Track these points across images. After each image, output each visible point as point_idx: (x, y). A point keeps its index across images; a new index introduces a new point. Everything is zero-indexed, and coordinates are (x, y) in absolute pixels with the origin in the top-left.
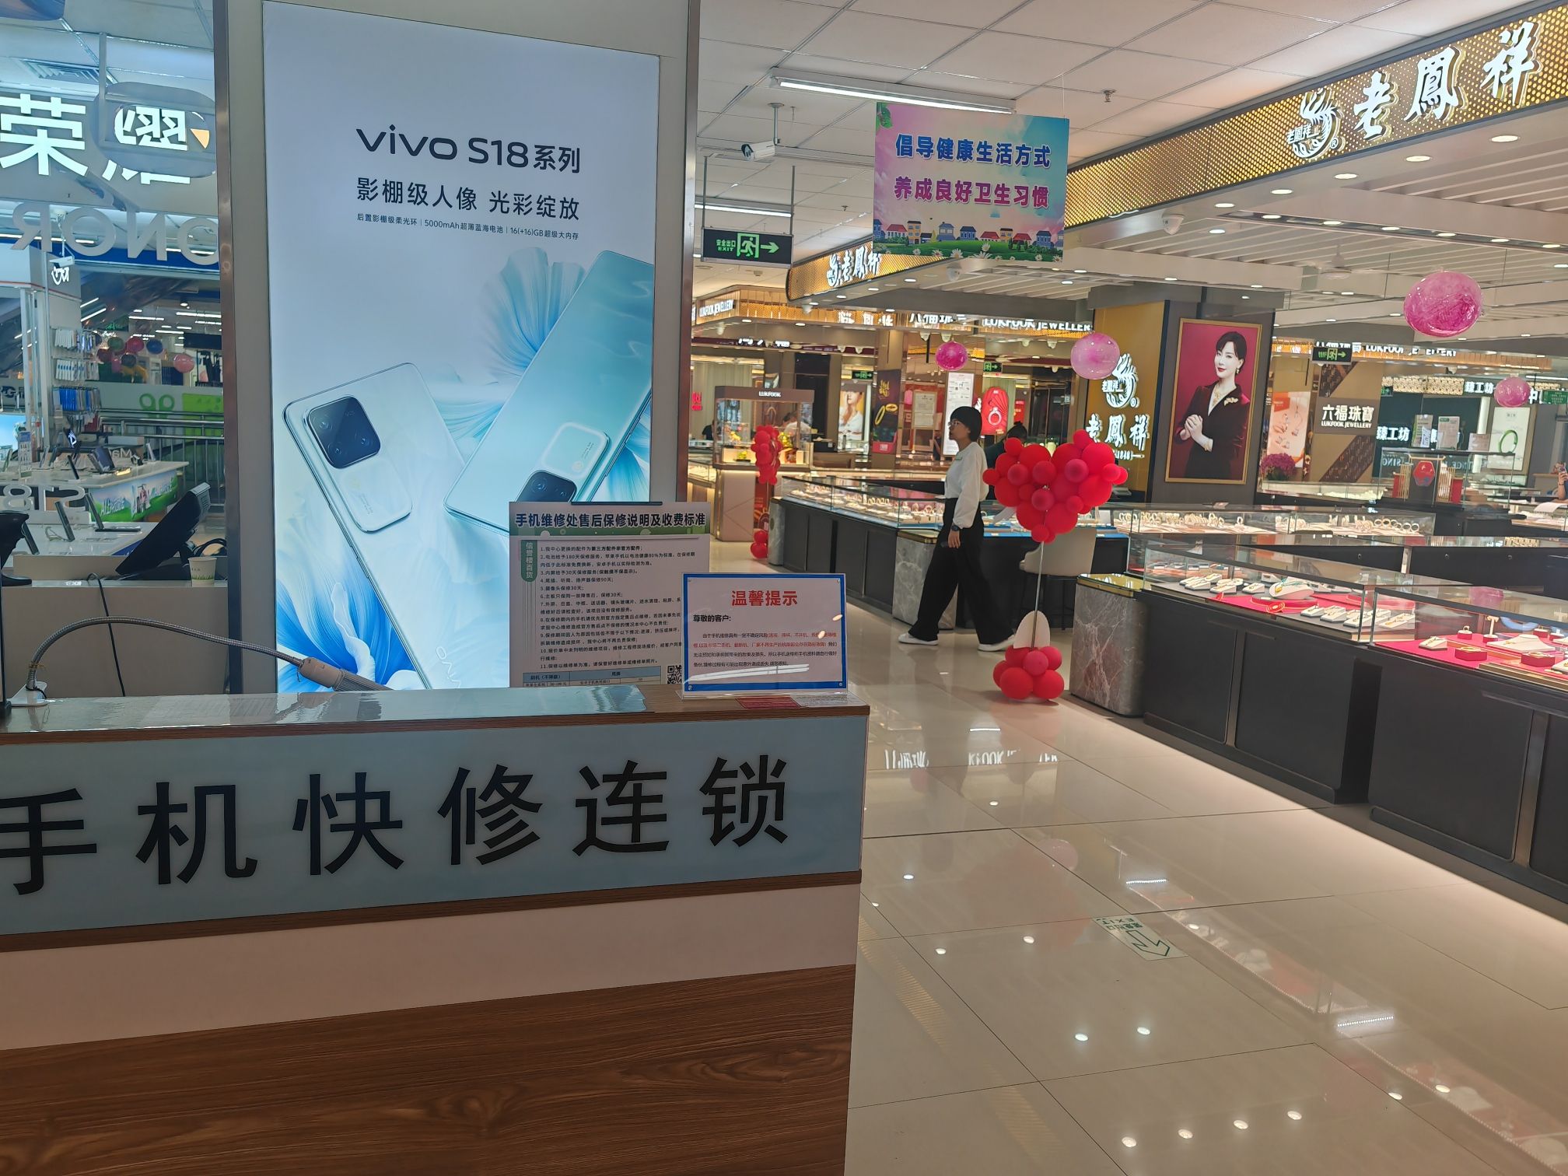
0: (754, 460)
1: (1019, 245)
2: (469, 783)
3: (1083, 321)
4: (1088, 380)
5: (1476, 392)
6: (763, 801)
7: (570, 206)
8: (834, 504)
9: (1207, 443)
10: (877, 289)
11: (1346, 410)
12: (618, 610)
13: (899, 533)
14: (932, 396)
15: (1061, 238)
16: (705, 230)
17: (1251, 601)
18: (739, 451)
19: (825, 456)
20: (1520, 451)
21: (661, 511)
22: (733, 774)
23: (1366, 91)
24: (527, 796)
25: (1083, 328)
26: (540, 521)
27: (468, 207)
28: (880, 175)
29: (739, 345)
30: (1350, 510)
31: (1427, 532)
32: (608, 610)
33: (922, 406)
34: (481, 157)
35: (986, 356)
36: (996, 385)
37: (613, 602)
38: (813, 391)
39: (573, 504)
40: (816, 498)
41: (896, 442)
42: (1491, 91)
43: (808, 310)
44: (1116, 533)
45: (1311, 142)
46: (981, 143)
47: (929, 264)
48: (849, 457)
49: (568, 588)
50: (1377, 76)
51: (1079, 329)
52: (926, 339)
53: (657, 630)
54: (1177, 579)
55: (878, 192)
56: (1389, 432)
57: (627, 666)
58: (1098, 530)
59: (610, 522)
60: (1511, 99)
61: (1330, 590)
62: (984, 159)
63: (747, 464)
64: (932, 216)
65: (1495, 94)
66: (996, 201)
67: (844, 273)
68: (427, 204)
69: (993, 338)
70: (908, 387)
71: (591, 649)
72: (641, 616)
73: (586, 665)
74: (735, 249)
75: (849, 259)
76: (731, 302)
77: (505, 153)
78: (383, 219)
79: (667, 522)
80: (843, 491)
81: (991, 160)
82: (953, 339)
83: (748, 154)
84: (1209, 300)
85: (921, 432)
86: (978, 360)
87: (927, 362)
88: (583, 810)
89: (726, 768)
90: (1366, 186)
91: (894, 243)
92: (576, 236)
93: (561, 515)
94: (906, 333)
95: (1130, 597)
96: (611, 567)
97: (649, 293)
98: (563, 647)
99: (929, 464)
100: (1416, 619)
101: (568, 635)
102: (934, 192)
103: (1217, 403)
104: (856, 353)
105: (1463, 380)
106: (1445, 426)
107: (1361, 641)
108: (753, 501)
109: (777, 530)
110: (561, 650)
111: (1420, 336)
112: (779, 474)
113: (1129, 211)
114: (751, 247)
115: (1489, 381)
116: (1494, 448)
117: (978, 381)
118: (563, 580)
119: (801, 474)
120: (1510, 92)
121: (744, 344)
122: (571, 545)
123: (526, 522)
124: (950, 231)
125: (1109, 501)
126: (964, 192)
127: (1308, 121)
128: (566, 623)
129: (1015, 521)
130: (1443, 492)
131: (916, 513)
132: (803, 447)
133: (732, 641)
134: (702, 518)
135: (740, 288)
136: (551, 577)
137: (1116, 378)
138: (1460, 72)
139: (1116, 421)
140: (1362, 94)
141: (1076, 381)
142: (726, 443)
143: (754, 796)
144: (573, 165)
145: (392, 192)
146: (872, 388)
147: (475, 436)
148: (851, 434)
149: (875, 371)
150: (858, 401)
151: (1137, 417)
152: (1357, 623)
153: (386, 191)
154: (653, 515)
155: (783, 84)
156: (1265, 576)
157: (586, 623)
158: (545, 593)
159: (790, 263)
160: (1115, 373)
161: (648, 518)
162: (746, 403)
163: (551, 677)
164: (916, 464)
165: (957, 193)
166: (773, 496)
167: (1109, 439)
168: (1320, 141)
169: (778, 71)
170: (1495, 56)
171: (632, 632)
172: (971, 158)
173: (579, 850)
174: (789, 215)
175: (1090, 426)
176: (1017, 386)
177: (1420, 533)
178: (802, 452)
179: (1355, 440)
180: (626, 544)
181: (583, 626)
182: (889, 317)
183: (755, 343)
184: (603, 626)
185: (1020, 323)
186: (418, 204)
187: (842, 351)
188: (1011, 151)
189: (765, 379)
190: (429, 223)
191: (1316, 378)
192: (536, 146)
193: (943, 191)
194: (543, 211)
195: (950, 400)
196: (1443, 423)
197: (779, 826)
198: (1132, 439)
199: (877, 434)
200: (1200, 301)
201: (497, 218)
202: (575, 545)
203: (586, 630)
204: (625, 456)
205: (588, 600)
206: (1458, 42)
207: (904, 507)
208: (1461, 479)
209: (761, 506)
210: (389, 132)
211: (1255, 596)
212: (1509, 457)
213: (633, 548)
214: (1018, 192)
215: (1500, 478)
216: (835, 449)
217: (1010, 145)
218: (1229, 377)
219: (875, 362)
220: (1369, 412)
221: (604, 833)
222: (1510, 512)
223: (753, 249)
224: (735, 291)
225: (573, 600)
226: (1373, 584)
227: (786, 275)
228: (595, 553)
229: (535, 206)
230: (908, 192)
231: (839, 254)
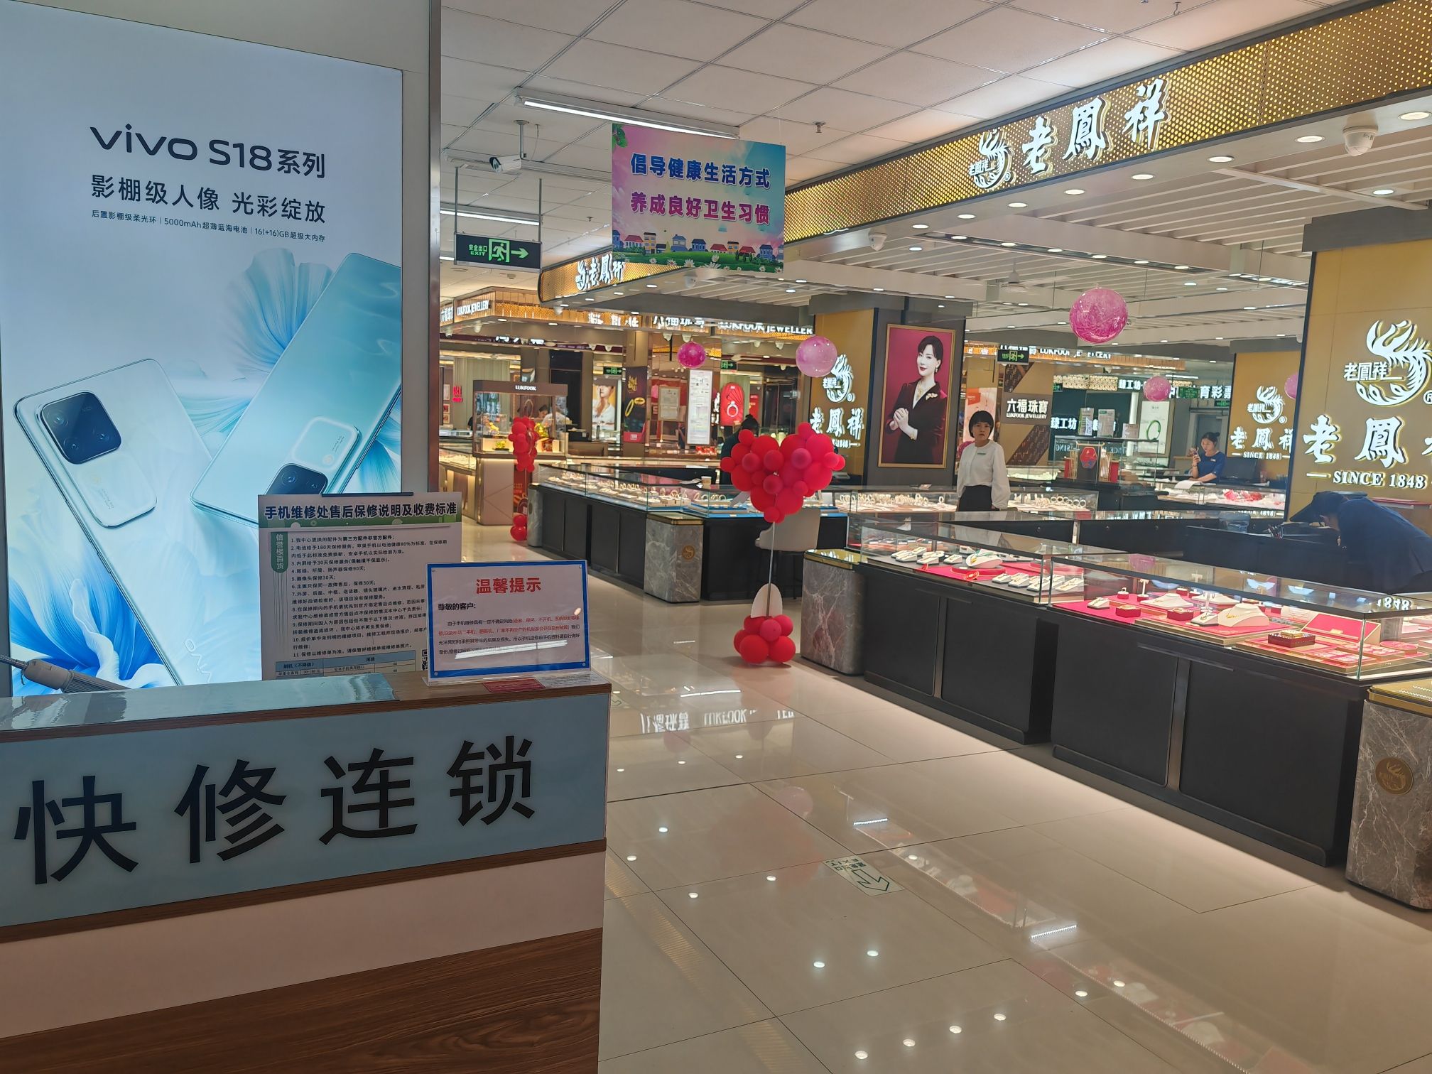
0: (512, 450)
1: (745, 257)
2: (208, 780)
3: (805, 325)
4: (811, 378)
5: (1128, 388)
6: (510, 780)
7: (316, 210)
8: (588, 489)
9: (912, 433)
10: (622, 294)
11: (1026, 403)
12: (371, 597)
13: (648, 516)
14: (676, 391)
15: (781, 251)
16: (457, 235)
17: (951, 570)
18: (497, 440)
19: (579, 445)
20: (1163, 438)
21: (412, 501)
22: (480, 756)
23: (1031, 133)
24: (270, 788)
25: (806, 331)
26: (290, 513)
27: (210, 207)
28: (618, 190)
29: (497, 342)
30: (1032, 489)
31: (1092, 507)
32: (361, 598)
33: (667, 400)
34: (223, 158)
35: (723, 356)
36: (733, 381)
37: (366, 590)
38: (566, 385)
39: (324, 496)
40: (572, 484)
41: (645, 431)
42: (1131, 137)
43: (559, 311)
44: (838, 512)
45: (988, 175)
46: (708, 164)
47: (668, 272)
48: (602, 446)
49: (320, 578)
50: (1040, 121)
51: (802, 332)
52: (669, 339)
53: (411, 616)
54: (889, 553)
55: (616, 205)
56: (1061, 422)
57: (381, 651)
58: (822, 510)
59: (362, 513)
60: (1147, 143)
61: (1016, 559)
62: (712, 179)
63: (506, 453)
64: (666, 228)
65: (1134, 139)
66: (723, 217)
67: (592, 278)
68: (166, 203)
69: (728, 339)
70: (654, 382)
71: (344, 636)
72: (395, 603)
73: (340, 651)
74: (487, 253)
75: (595, 265)
76: (487, 303)
77: (248, 156)
78: (120, 216)
79: (418, 512)
80: (597, 478)
81: (717, 180)
82: (692, 340)
83: (496, 167)
84: (911, 308)
85: (667, 423)
86: (716, 359)
87: (671, 360)
88: (329, 800)
89: (473, 750)
90: (1034, 214)
91: (631, 252)
92: (322, 238)
93: (311, 507)
94: (651, 334)
95: (850, 570)
96: (362, 557)
97: (397, 294)
98: (316, 635)
99: (675, 452)
100: (1085, 582)
101: (321, 623)
102: (667, 206)
103: (920, 398)
104: (606, 351)
105: (1116, 378)
106: (1103, 418)
107: (1041, 603)
108: (512, 487)
109: (535, 514)
110: (314, 639)
111: (1082, 342)
112: (537, 461)
113: (841, 229)
114: (502, 252)
115: (1137, 379)
116: (1142, 436)
117: (716, 377)
118: (314, 570)
119: (557, 462)
120: (1146, 138)
121: (501, 341)
122: (322, 536)
123: (276, 514)
124: (682, 243)
125: (831, 484)
126: (694, 207)
127: (986, 157)
128: (319, 612)
129: (750, 504)
130: (1104, 472)
131: (663, 497)
132: (558, 437)
133: (477, 627)
134: (454, 508)
135: (495, 289)
136: (302, 567)
137: (835, 376)
138: (1106, 119)
139: (836, 414)
140: (1029, 135)
141: (801, 378)
142: (486, 433)
143: (501, 775)
144: (318, 170)
145: (129, 189)
146: (622, 383)
147: (222, 431)
148: (604, 424)
149: (623, 367)
150: (610, 395)
151: (853, 410)
152: (1038, 588)
153: (122, 189)
154: (405, 505)
155: (527, 103)
156: (962, 548)
157: (339, 611)
158: (296, 583)
159: (539, 268)
160: (834, 371)
161: (399, 509)
162: (505, 396)
163: (304, 665)
164: (664, 452)
165: (688, 208)
166: (531, 482)
167: (830, 430)
168: (996, 174)
169: (521, 91)
170: (1134, 107)
171: (385, 618)
172: (700, 178)
173: (326, 839)
174: (538, 224)
175: (813, 418)
176: (752, 382)
177: (1087, 508)
178: (558, 441)
179: (1034, 429)
180: (378, 534)
181: (336, 614)
182: (635, 318)
183: (511, 340)
184: (356, 613)
185: (751, 326)
186: (157, 202)
187: (593, 349)
188: (735, 172)
189: (522, 374)
190: (168, 222)
191: (1001, 376)
192: (279, 151)
193: (675, 206)
194: (288, 213)
195: (692, 395)
196: (1102, 415)
197: (526, 802)
198: (849, 430)
199: (627, 424)
200: (903, 309)
201: (240, 219)
202: (326, 535)
203: (338, 618)
204: (375, 449)
205: (340, 589)
206: (1105, 94)
207: (652, 492)
208: (1118, 461)
209: (521, 492)
210: (125, 131)
211: (955, 566)
212: (1154, 443)
213: (384, 537)
214: (743, 209)
215: (1147, 460)
216: (589, 439)
217: (734, 167)
218: (929, 375)
219: (624, 360)
220: (1044, 406)
221: (351, 821)
222: (1156, 489)
223: (504, 255)
224: (491, 292)
225: (325, 589)
226: (1049, 553)
227: (538, 278)
228: (347, 543)
229: (280, 208)
230: (643, 206)
231: (586, 260)
